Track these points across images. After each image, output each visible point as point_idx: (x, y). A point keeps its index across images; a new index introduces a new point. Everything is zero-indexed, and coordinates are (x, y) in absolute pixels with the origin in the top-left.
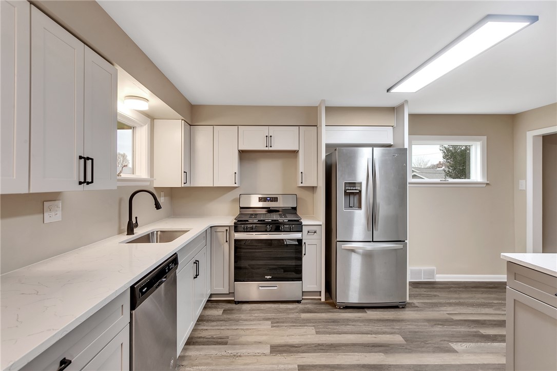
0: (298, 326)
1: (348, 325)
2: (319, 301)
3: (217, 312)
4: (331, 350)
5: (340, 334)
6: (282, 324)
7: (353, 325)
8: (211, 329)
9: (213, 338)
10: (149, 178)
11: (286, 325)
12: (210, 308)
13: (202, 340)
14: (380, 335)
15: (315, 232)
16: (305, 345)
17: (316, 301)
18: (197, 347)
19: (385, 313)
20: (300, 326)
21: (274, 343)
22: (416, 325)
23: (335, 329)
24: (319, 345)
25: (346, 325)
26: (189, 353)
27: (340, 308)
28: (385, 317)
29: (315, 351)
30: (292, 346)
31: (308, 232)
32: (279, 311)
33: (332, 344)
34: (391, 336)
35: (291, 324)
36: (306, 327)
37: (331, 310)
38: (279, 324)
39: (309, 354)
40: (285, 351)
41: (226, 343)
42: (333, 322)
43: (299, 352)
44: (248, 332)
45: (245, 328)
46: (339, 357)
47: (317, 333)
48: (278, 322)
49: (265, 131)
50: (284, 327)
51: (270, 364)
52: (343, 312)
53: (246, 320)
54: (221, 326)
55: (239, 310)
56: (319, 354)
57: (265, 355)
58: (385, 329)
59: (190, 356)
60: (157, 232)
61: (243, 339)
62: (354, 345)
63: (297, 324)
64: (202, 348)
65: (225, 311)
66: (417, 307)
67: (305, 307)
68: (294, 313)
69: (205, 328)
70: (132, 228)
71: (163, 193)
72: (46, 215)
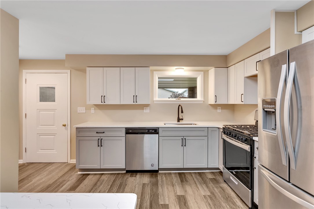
3: (210, 176)
10: (203, 99)
12: (214, 174)
55: (217, 183)
65: (213, 179)
69: (193, 175)
70: (179, 120)
71: (220, 107)
72: (144, 110)
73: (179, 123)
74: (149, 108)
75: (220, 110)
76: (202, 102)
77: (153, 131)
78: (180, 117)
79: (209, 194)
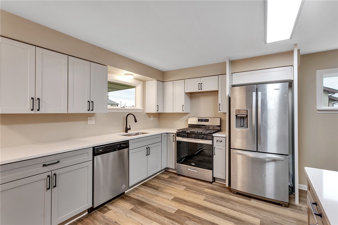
0: (197, 193)
1: (229, 202)
2: (224, 186)
3: (166, 177)
4: (203, 209)
5: (217, 205)
6: (190, 190)
7: (232, 204)
8: (157, 182)
9: (154, 186)
10: (142, 108)
11: (191, 191)
12: (165, 174)
13: (150, 185)
14: (244, 214)
15: (222, 141)
16: (192, 203)
17: (222, 185)
18: (145, 187)
19: (265, 205)
20: (199, 194)
21: (177, 197)
22: (282, 219)
23: (217, 201)
24: (199, 205)
25: (227, 202)
26: (141, 188)
27: (234, 193)
28: (262, 207)
29: (193, 207)
30: (185, 201)
31: (217, 141)
32: (195, 184)
33: (206, 207)
34: (253, 218)
35: (195, 192)
36: (201, 195)
37: (227, 192)
38: (189, 190)
39: (189, 207)
40: (179, 202)
41: (157, 190)
42: (220, 198)
43: (185, 204)
44: (171, 188)
45: (171, 186)
46: (204, 214)
47: (204, 200)
48: (189, 189)
49: (198, 81)
50: (190, 192)
51: (166, 204)
52: (233, 196)
53: (175, 183)
54: (162, 182)
55: (176, 179)
56: (194, 209)
57: (168, 199)
58: (252, 213)
59: (140, 189)
60: (141, 133)
61: (166, 191)
62: (219, 212)
63: (198, 193)
64: (146, 188)
65: (170, 177)
66: (302, 210)
67: (212, 187)
68: (202, 187)
69: (155, 181)
70: (127, 130)
71: (152, 116)
72: (89, 122)
73: (126, 134)
74: (94, 118)
75: (152, 118)
76: (142, 111)
77: (125, 145)
78: (128, 127)
79: (185, 188)
